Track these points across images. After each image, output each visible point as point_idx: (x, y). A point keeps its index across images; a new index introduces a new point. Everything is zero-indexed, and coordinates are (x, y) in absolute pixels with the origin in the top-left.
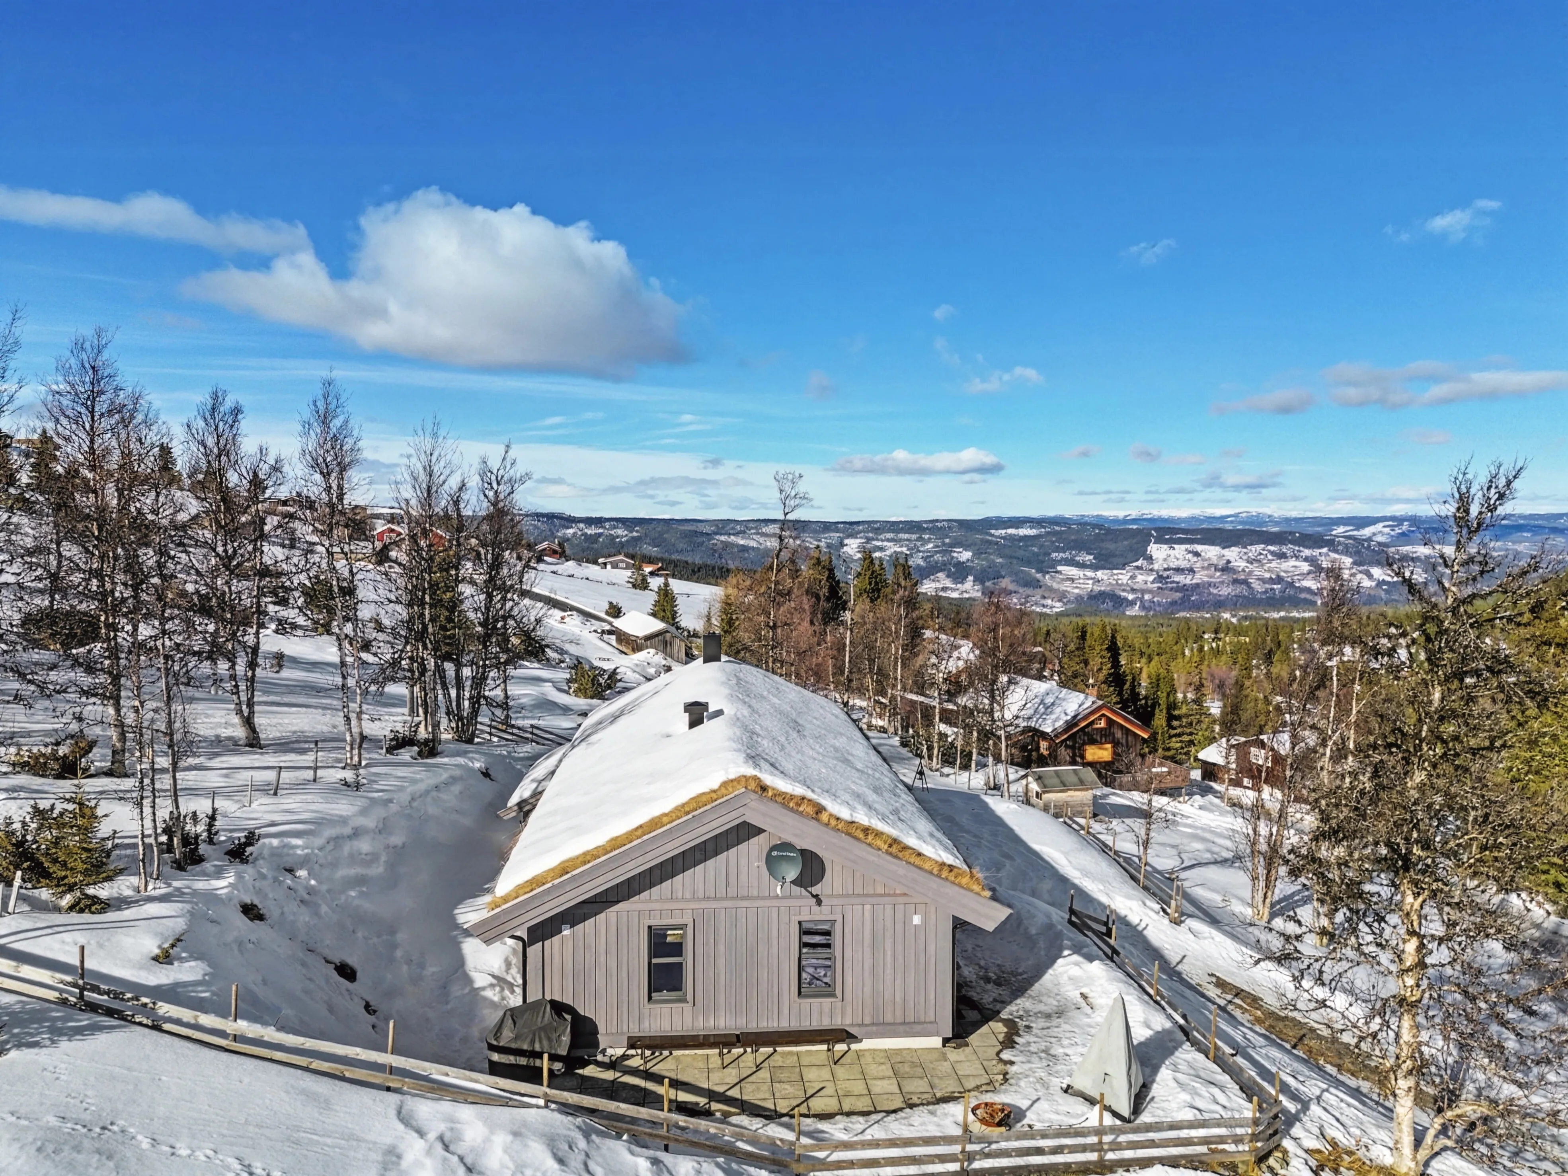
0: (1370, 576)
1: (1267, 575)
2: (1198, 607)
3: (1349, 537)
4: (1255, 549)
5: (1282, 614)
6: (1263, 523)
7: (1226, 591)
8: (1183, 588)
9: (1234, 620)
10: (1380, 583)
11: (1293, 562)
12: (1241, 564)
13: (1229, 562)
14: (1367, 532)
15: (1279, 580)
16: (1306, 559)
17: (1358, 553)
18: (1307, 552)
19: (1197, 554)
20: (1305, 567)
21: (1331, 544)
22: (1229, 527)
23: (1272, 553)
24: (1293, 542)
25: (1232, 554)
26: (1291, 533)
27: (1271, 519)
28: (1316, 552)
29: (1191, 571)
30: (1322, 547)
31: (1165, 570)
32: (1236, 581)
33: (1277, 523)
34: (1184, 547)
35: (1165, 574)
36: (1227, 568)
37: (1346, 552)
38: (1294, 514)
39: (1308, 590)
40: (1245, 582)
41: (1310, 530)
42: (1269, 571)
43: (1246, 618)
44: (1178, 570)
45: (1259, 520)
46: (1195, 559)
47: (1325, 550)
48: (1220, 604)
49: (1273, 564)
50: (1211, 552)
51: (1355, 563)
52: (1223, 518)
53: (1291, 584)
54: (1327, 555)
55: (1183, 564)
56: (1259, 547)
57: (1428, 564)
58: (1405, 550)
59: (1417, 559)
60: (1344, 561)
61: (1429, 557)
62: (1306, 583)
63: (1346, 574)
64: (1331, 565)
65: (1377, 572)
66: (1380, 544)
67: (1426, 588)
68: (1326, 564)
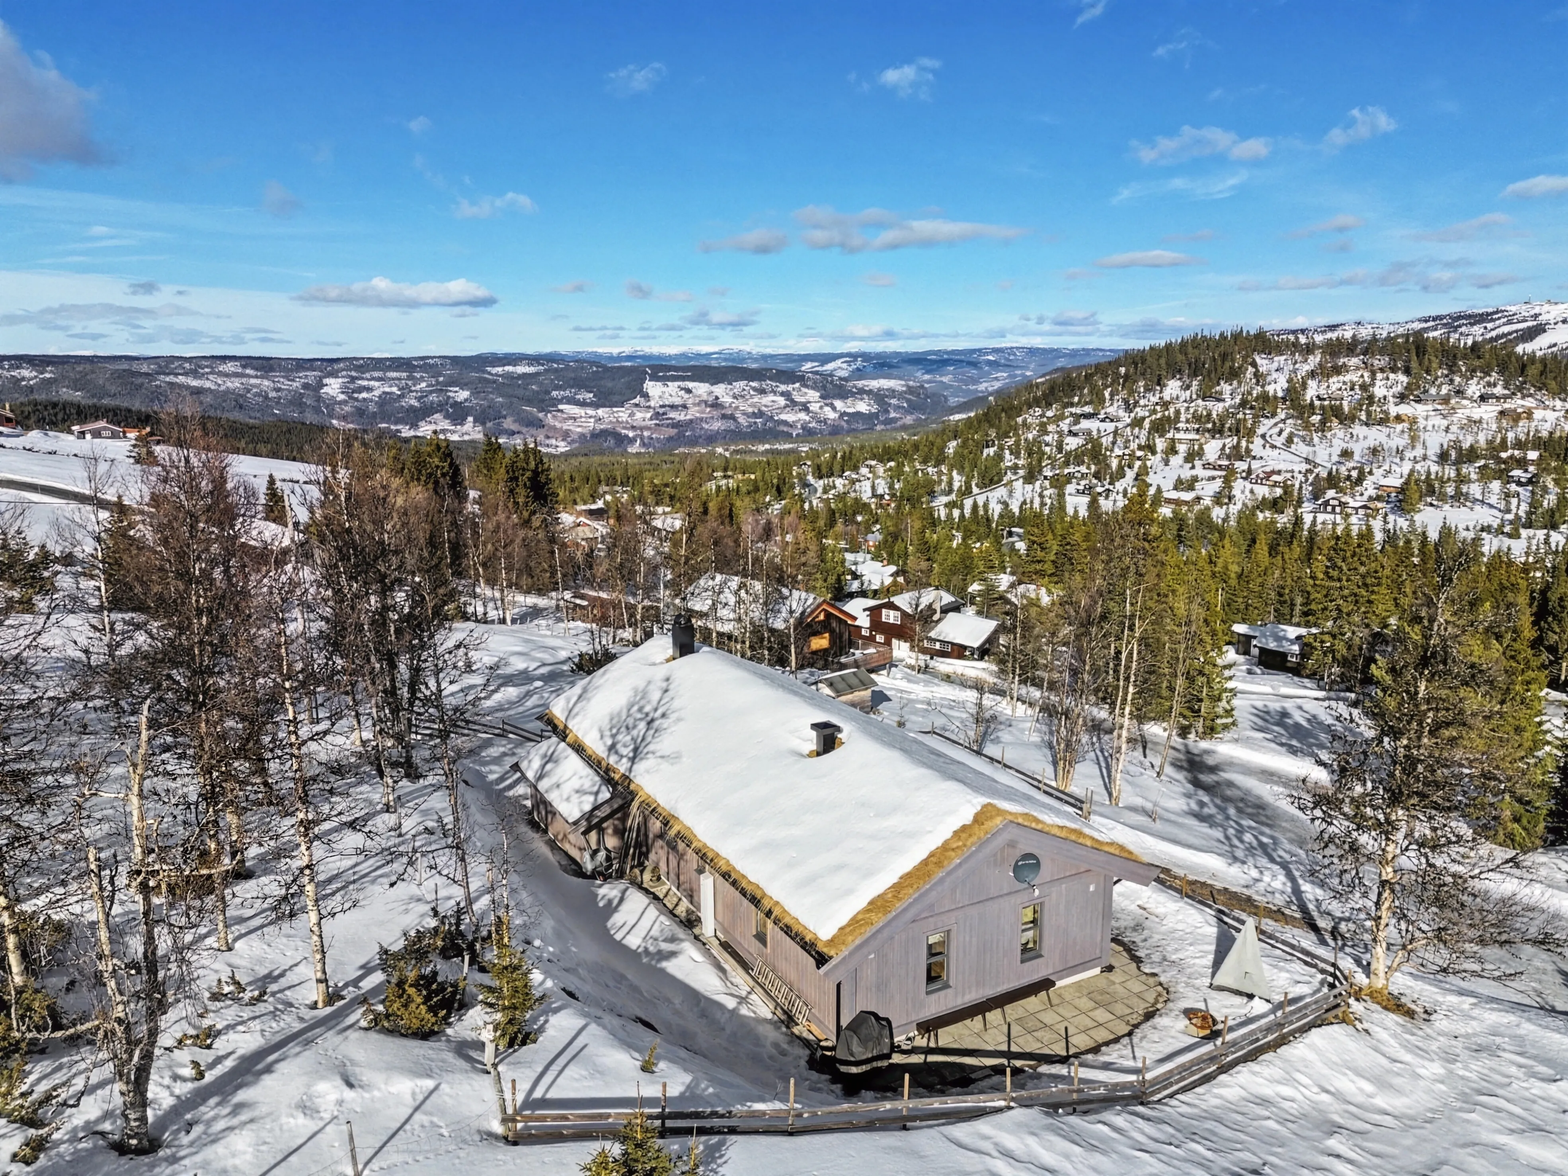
0: (834, 409)
1: (750, 410)
2: (693, 442)
3: (816, 373)
4: (740, 385)
5: (767, 446)
6: (743, 360)
7: (717, 425)
8: (676, 425)
9: (727, 454)
10: (843, 415)
11: (771, 397)
12: (727, 400)
13: (717, 398)
14: (829, 367)
15: (761, 414)
16: (782, 394)
17: (824, 387)
18: (783, 388)
19: (689, 391)
20: (782, 401)
21: (801, 379)
22: (714, 364)
23: (754, 389)
24: (770, 378)
25: (720, 390)
26: (767, 370)
27: (750, 357)
28: (790, 387)
29: (685, 407)
30: (794, 382)
31: (662, 406)
32: (724, 417)
33: (756, 360)
34: (677, 384)
35: (661, 411)
36: (716, 404)
37: (814, 387)
38: (769, 351)
39: (785, 423)
40: (732, 417)
41: (784, 366)
42: (753, 405)
43: (737, 452)
44: (673, 407)
45: (740, 357)
46: (687, 396)
47: (797, 385)
48: (712, 439)
49: (756, 400)
50: (701, 389)
51: (822, 397)
52: (708, 355)
53: (771, 418)
54: (799, 390)
55: (677, 401)
56: (743, 383)
57: (879, 397)
58: (860, 384)
59: (870, 392)
60: (813, 395)
61: (879, 390)
62: (783, 417)
63: (815, 407)
64: (803, 399)
65: (839, 404)
66: (841, 379)
67: (877, 418)
68: (798, 399)
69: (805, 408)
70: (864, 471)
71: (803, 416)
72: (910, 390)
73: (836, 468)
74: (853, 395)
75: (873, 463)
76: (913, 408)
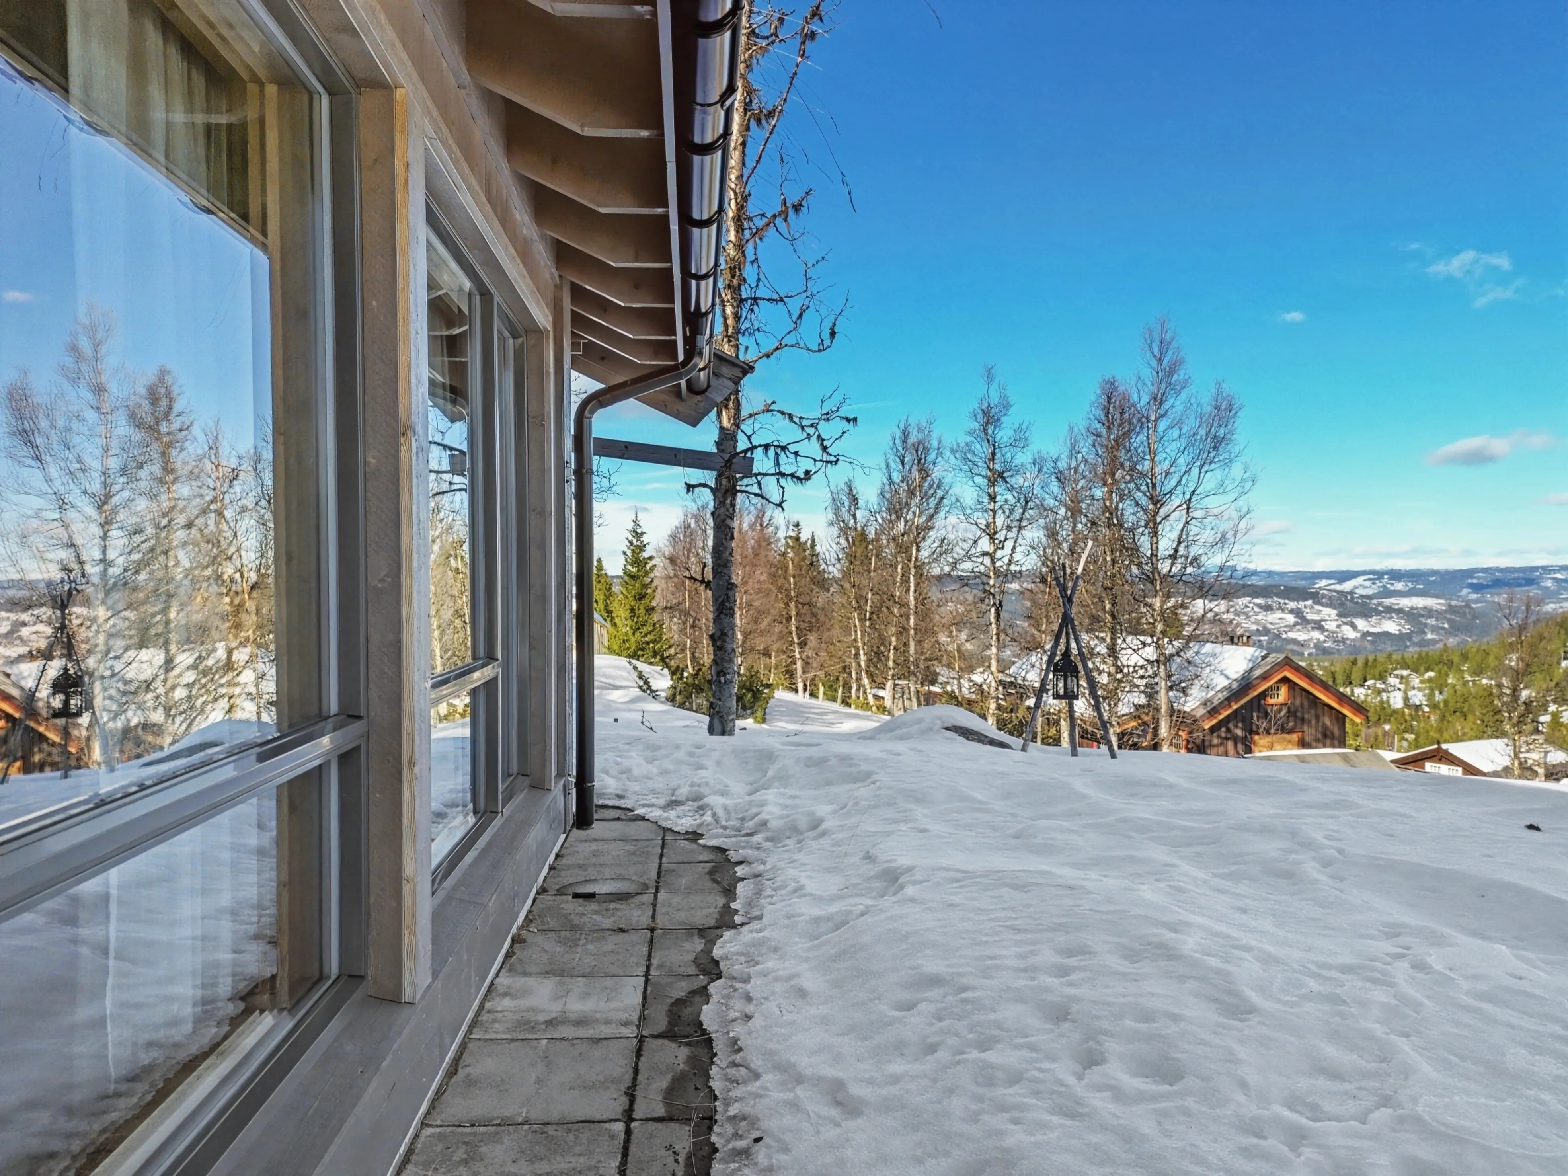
0: (1354, 627)
1: (1254, 627)
3: (1333, 591)
4: (1242, 601)
6: (1249, 577)
10: (1366, 634)
11: (1279, 614)
12: (1228, 616)
13: (1217, 614)
14: (1349, 585)
15: (1266, 632)
16: (1292, 611)
17: (1342, 604)
18: (1292, 605)
20: (1291, 619)
21: (1316, 597)
23: (1259, 606)
24: (1279, 595)
25: (1220, 606)
26: (1275, 586)
27: (1257, 574)
28: (1301, 604)
30: (1305, 600)
33: (1261, 577)
36: (1215, 620)
37: (1330, 605)
38: (1279, 568)
39: (1295, 641)
41: (1294, 584)
42: (1257, 622)
45: (1243, 575)
47: (1309, 602)
49: (1260, 617)
51: (1340, 615)
53: (1278, 636)
54: (1312, 607)
56: (1246, 600)
57: (1411, 615)
58: (1387, 601)
59: (1400, 611)
60: (1328, 614)
61: (1412, 608)
62: (1291, 635)
63: (1331, 626)
64: (1316, 617)
65: (1361, 623)
66: (1362, 596)
67: (1410, 639)
68: (1310, 617)
69: (1319, 626)
70: (1392, 680)
71: (1317, 635)
72: (1451, 609)
73: (1356, 676)
74: (1379, 613)
75: (1405, 673)
76: (1455, 629)
